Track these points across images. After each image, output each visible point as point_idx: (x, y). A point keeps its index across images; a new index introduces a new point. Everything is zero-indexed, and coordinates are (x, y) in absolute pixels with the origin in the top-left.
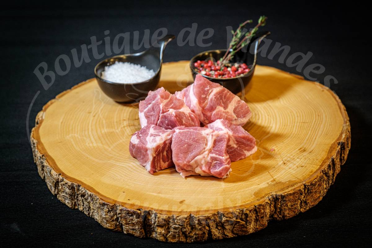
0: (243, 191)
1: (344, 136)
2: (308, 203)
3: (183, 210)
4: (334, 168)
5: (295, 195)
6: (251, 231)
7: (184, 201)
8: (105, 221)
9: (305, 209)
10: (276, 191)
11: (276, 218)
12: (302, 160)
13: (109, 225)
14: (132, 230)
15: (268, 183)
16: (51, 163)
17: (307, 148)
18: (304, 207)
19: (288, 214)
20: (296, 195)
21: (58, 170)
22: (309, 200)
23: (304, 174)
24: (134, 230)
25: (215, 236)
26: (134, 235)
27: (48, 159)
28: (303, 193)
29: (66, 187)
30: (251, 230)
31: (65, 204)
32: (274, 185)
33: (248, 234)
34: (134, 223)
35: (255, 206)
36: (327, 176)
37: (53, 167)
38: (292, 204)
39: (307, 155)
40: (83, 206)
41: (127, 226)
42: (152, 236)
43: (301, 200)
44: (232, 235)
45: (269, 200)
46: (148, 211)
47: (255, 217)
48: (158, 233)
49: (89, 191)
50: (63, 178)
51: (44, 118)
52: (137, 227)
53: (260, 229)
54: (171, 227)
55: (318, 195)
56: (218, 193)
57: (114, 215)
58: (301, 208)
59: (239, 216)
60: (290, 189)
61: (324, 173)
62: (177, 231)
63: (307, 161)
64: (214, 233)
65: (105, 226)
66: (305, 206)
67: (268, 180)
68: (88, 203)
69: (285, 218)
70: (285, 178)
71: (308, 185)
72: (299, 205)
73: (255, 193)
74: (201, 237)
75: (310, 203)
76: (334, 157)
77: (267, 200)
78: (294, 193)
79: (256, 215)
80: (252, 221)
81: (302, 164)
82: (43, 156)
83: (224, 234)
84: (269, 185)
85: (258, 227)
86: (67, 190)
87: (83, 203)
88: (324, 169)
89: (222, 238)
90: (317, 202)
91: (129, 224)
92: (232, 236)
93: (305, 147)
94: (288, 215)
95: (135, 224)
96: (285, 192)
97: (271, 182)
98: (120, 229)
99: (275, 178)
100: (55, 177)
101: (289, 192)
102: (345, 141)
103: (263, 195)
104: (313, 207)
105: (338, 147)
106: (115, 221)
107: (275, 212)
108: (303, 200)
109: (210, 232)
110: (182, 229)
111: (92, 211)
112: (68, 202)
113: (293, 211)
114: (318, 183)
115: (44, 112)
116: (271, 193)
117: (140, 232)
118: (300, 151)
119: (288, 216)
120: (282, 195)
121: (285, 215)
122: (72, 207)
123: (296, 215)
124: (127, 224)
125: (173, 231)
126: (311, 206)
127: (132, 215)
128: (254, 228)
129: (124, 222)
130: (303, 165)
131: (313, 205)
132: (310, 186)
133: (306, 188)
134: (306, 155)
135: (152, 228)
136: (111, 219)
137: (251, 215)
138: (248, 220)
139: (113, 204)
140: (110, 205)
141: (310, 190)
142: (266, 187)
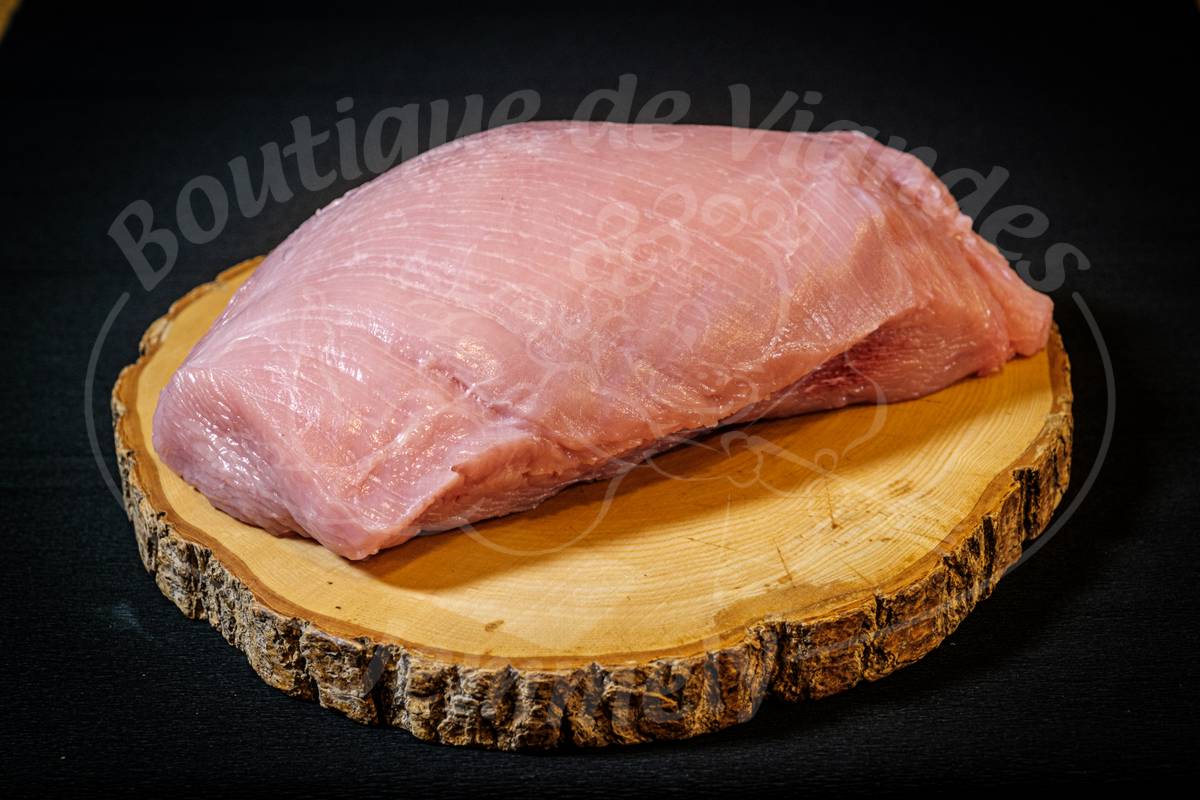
0: (686, 606)
1: (1040, 451)
2: (889, 653)
3: (491, 651)
4: (994, 550)
5: (844, 629)
6: (697, 728)
7: (502, 622)
8: (268, 666)
9: (878, 671)
10: (786, 611)
11: (782, 695)
12: (889, 519)
13: (278, 678)
14: (340, 698)
15: (767, 585)
16: (145, 477)
17: (916, 481)
18: (876, 666)
19: (822, 684)
20: (848, 627)
21: (158, 502)
22: (892, 646)
23: (885, 565)
24: (346, 699)
25: (582, 735)
26: (346, 713)
27: (140, 464)
28: (872, 623)
29: (174, 554)
30: (697, 726)
31: (173, 604)
32: (785, 593)
33: (685, 736)
34: (344, 680)
35: (711, 656)
36: (961, 574)
37: (148, 490)
38: (833, 655)
39: (909, 506)
40: (219, 612)
41: (328, 685)
42: (398, 721)
43: (865, 644)
44: (636, 738)
45: (756, 640)
46: (387, 648)
47: (709, 689)
48: (413, 714)
49: (232, 571)
50: (167, 526)
51: (164, 337)
52: (354, 692)
53: (726, 725)
54: (449, 699)
55: (926, 632)
56: (608, 606)
57: (292, 650)
58: (866, 667)
59: (657, 682)
60: (830, 607)
61: (950, 566)
62: (467, 714)
63: (907, 522)
64: (578, 728)
65: (269, 680)
66: (878, 663)
67: (771, 575)
68: (229, 606)
69: (812, 694)
70: (822, 573)
71: (889, 601)
72: (858, 659)
73: (719, 613)
74: (539, 736)
75: (896, 655)
76: (991, 516)
77: (750, 637)
78: (840, 623)
79: (712, 681)
80: (700, 698)
81: (885, 533)
82: (129, 454)
83: (611, 732)
84: (769, 591)
85: (718, 717)
86: (178, 563)
87: (219, 606)
88: (953, 552)
89: (605, 744)
90: (921, 653)
91: (331, 680)
92: (637, 741)
93: (910, 479)
94: (820, 688)
95: (348, 681)
96: (813, 618)
97: (777, 583)
98: (309, 693)
99: (794, 572)
100: (147, 521)
101: (825, 620)
102: (1042, 468)
103: (743, 622)
104: (908, 666)
105: (1013, 485)
106: (296, 667)
107: (780, 677)
108: (872, 643)
109: (566, 723)
110: (483, 709)
111: (239, 632)
112: (178, 597)
113: (839, 676)
114: (924, 597)
115: (169, 320)
116: (770, 616)
117: (363, 708)
118: (893, 489)
119: (822, 691)
120: (799, 626)
121: (812, 685)
122: (190, 614)
123: (846, 688)
124: (326, 681)
125: (455, 712)
126: (898, 663)
127: (338, 657)
128: (708, 719)
129: (320, 673)
130: (889, 535)
131: (905, 661)
132: (895, 602)
133: (884, 608)
134: (906, 506)
135: (398, 698)
136: (282, 662)
137: (695, 681)
138: (686, 697)
139: (289, 619)
140: (280, 621)
141: (896, 615)
142: (757, 597)
